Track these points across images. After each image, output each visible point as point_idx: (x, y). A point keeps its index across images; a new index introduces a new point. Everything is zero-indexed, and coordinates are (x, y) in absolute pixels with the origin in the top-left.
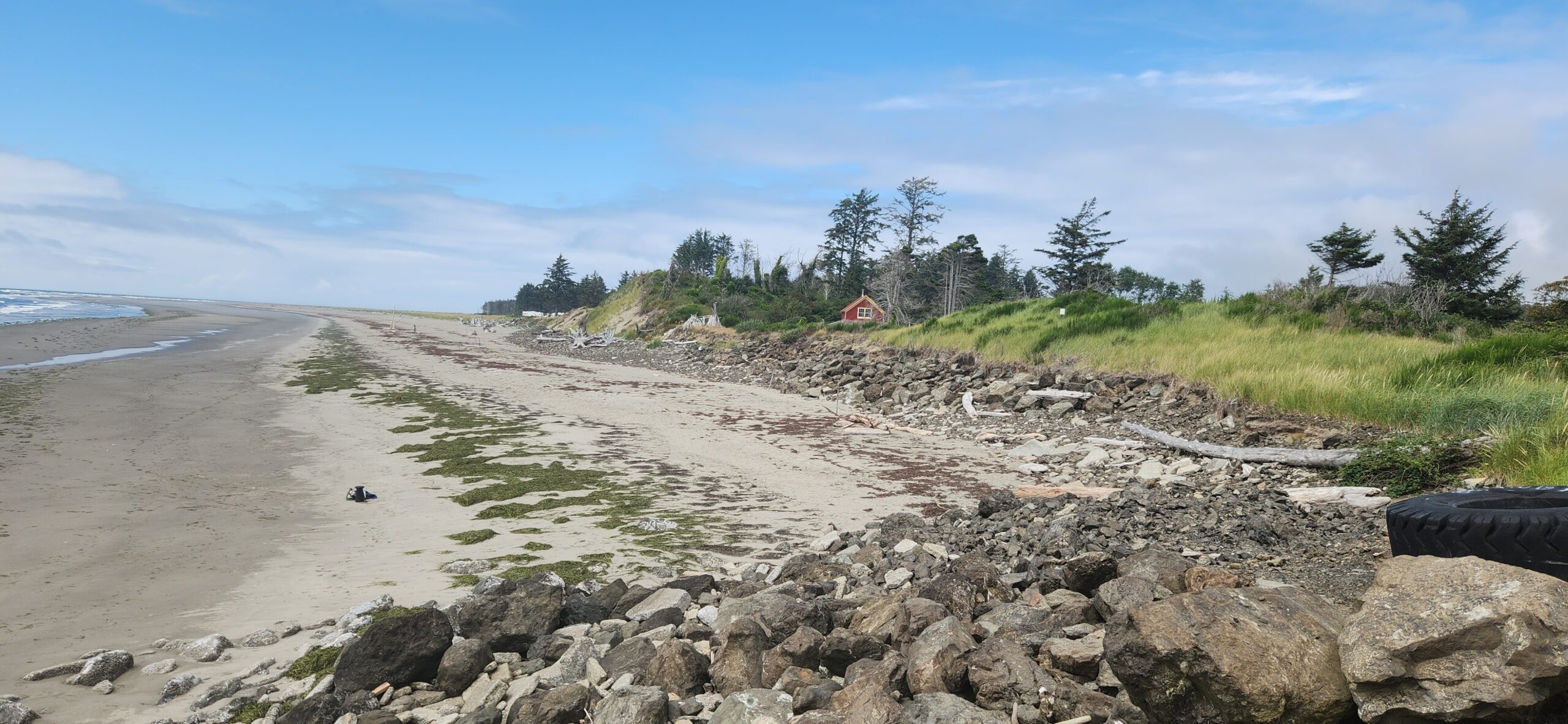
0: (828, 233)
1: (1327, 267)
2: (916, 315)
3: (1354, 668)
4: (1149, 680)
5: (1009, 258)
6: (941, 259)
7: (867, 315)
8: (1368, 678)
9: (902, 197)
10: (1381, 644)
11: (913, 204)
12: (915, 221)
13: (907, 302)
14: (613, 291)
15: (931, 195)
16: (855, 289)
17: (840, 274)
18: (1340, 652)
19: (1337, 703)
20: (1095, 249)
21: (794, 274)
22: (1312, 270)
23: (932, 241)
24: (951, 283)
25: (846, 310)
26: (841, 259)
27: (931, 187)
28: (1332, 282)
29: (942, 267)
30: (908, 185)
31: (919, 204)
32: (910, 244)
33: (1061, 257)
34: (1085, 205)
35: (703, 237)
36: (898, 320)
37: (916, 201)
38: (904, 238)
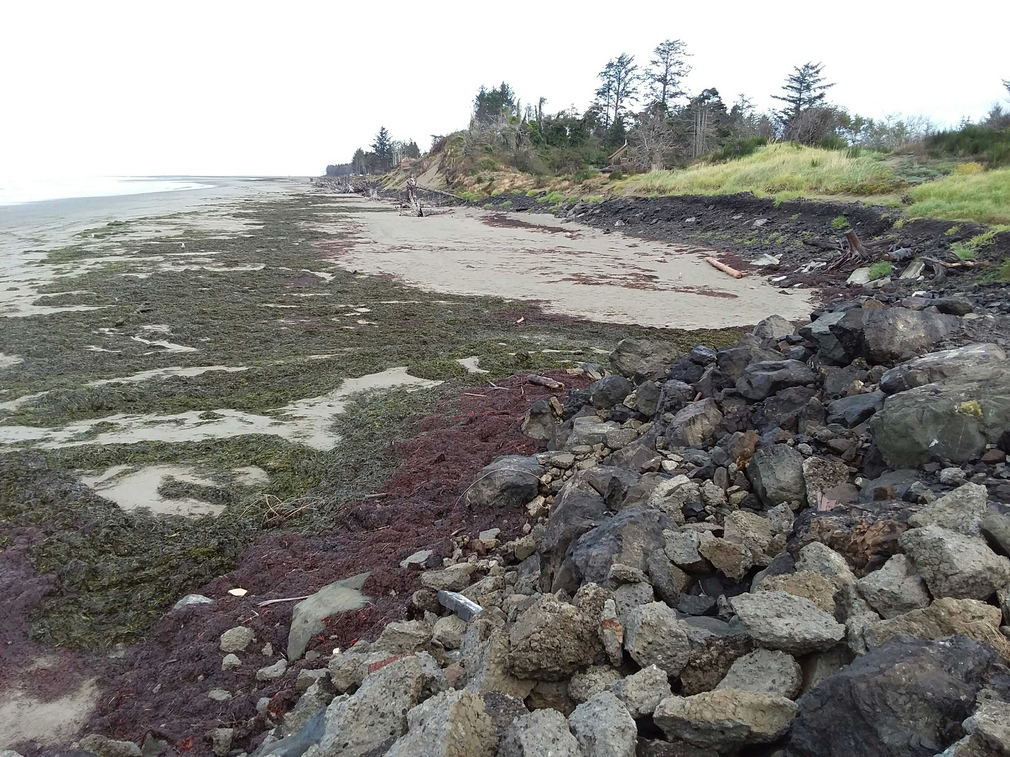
0: (596, 92)
5: (747, 105)
6: (689, 110)
9: (657, 58)
11: (667, 63)
12: (668, 78)
15: (682, 54)
20: (817, 92)
23: (682, 93)
24: (699, 129)
26: (607, 114)
27: (682, 48)
29: (690, 117)
30: (662, 47)
31: (672, 62)
32: (664, 98)
33: (790, 101)
37: (669, 61)
38: (659, 93)
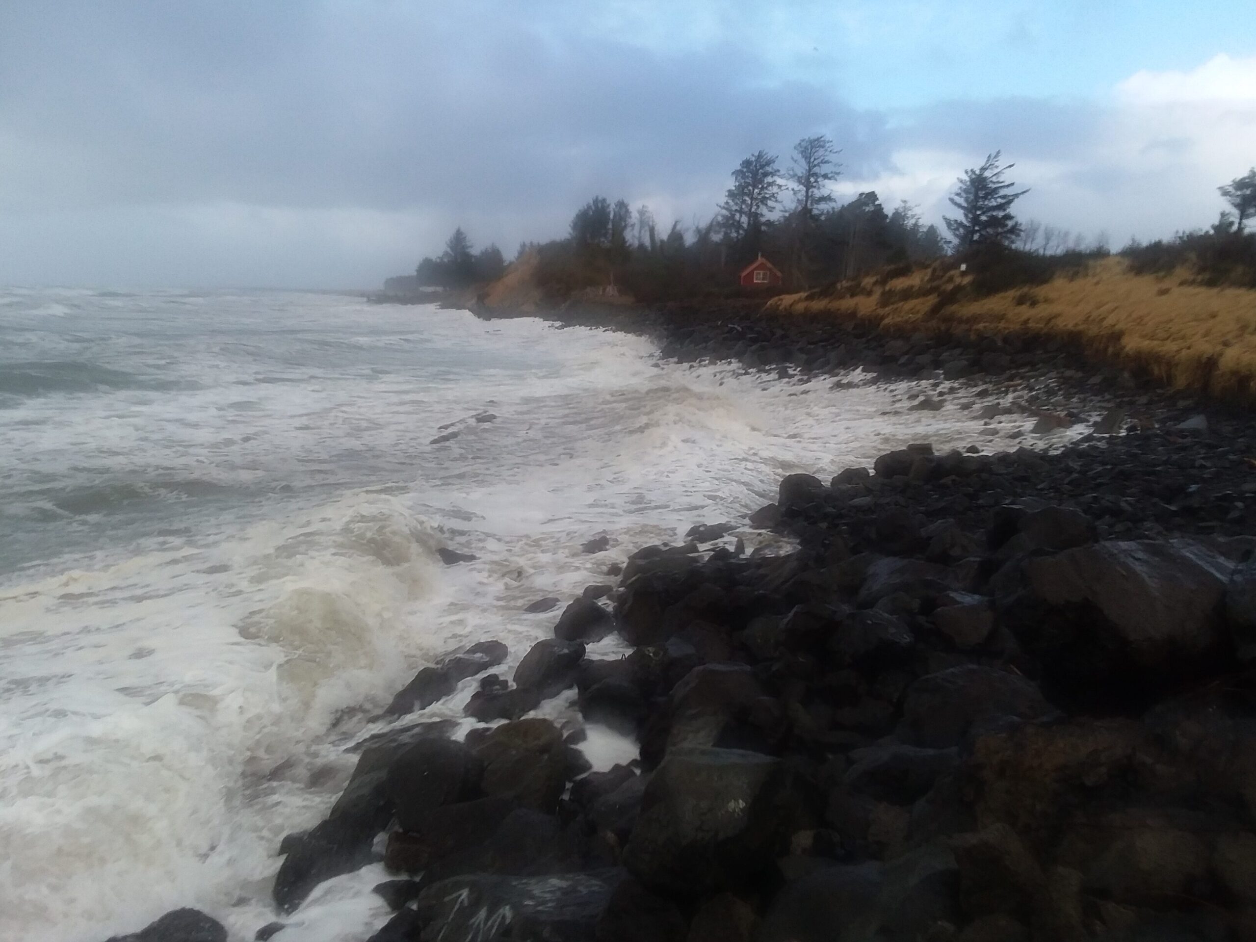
0: (727, 194)
1: (1236, 212)
2: (814, 276)
5: (910, 213)
7: (763, 279)
9: (799, 157)
11: (809, 162)
12: (812, 180)
13: (805, 263)
14: (511, 263)
15: (829, 153)
16: (752, 252)
17: (737, 237)
20: (1000, 200)
21: (690, 239)
22: (1223, 215)
23: (831, 199)
25: (744, 274)
26: (739, 222)
28: (1240, 229)
30: (805, 143)
31: (816, 162)
32: (807, 204)
34: (989, 156)
35: (600, 205)
36: (796, 282)
37: (812, 160)
38: (800, 198)
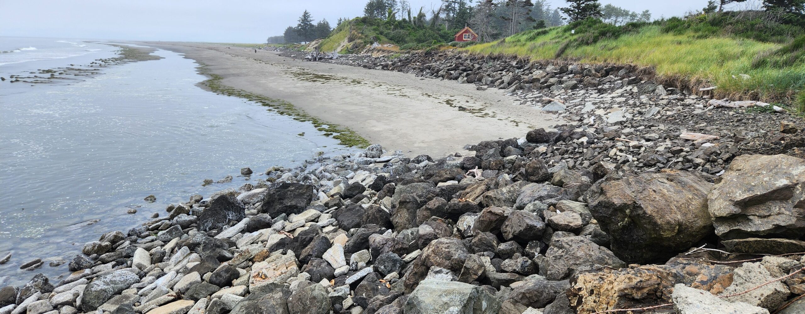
2: (495, 37)
3: (715, 210)
4: (610, 218)
6: (508, 5)
8: (721, 215)
10: (730, 198)
13: (490, 29)
14: (334, 29)
16: (462, 24)
17: (453, 16)
18: (709, 202)
19: (704, 227)
22: (710, 3)
24: (513, 19)
25: (457, 35)
26: (454, 7)
28: (721, 10)
33: (573, 2)
36: (485, 40)
